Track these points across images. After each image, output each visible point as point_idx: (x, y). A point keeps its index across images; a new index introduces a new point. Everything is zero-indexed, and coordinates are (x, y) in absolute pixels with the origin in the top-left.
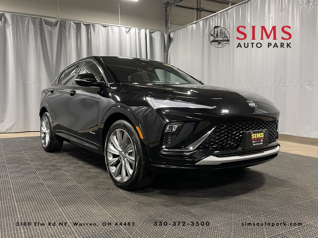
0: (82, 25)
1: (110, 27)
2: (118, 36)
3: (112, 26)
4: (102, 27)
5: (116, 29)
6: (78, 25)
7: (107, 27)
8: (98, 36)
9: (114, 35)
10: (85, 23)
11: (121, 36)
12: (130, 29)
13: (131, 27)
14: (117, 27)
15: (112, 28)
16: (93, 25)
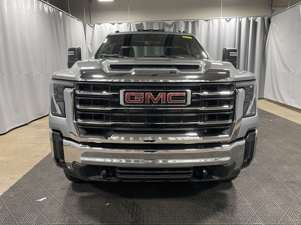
0: (190, 23)
1: (211, 21)
2: (217, 26)
3: (213, 20)
4: (204, 21)
5: (216, 21)
6: (187, 23)
7: (208, 21)
8: (201, 29)
9: (213, 27)
10: (192, 21)
11: (220, 26)
12: (230, 19)
13: (231, 17)
14: (217, 19)
15: (212, 21)
16: (198, 21)
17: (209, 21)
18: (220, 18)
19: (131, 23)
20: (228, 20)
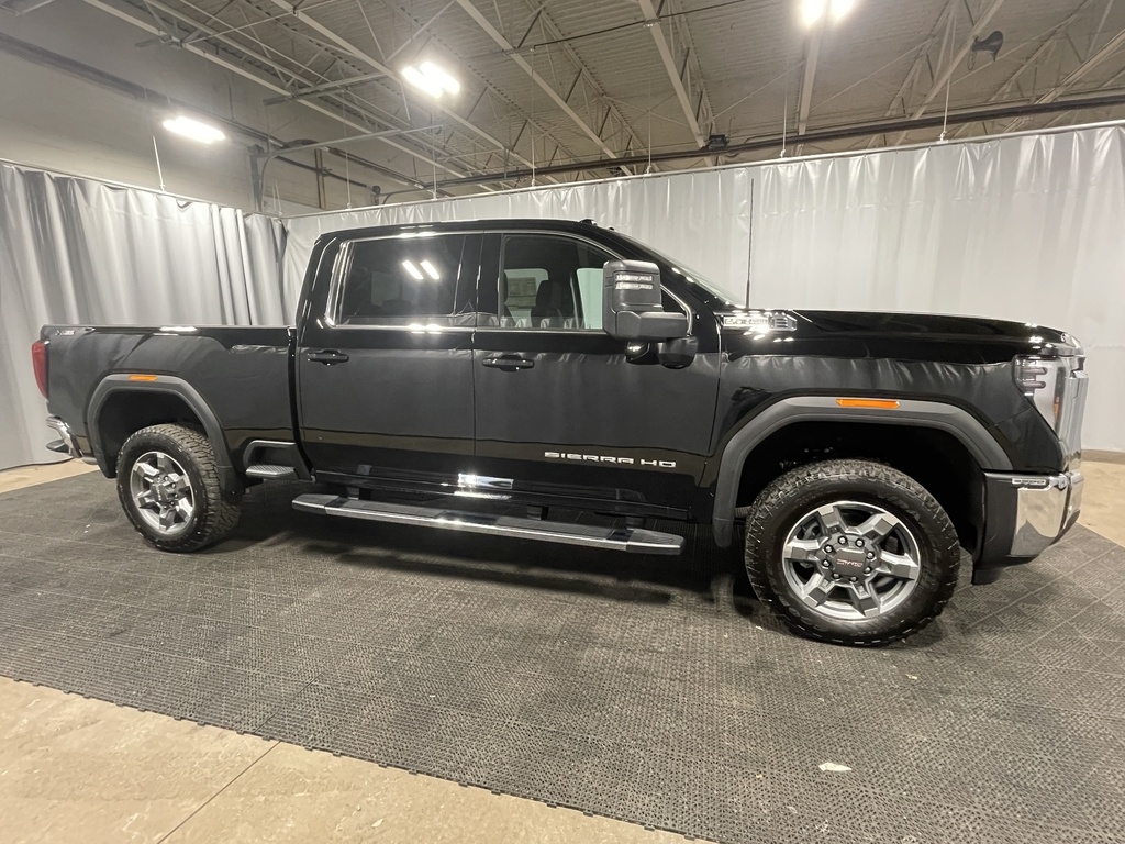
0: (47, 180)
1: (130, 192)
3: (138, 192)
4: (107, 190)
5: (149, 200)
6: (34, 181)
7: (120, 192)
8: (99, 213)
9: (143, 214)
10: (54, 175)
12: (189, 203)
13: (191, 198)
14: (151, 195)
15: (136, 195)
16: (82, 184)
17: (124, 192)
20: (182, 203)
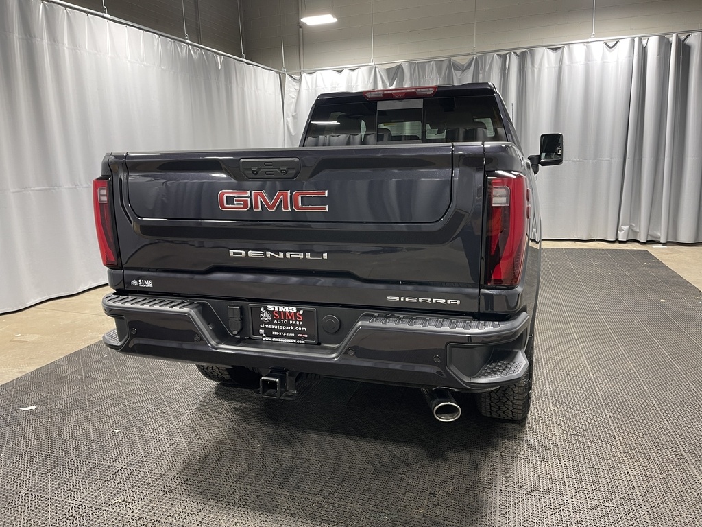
17: (561, 49)
18: (589, 40)
19: (376, 68)
20: (611, 44)
